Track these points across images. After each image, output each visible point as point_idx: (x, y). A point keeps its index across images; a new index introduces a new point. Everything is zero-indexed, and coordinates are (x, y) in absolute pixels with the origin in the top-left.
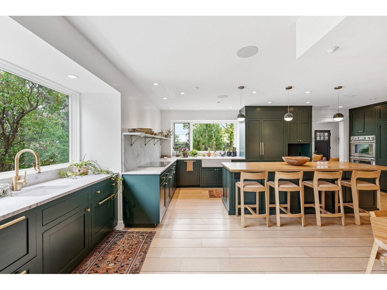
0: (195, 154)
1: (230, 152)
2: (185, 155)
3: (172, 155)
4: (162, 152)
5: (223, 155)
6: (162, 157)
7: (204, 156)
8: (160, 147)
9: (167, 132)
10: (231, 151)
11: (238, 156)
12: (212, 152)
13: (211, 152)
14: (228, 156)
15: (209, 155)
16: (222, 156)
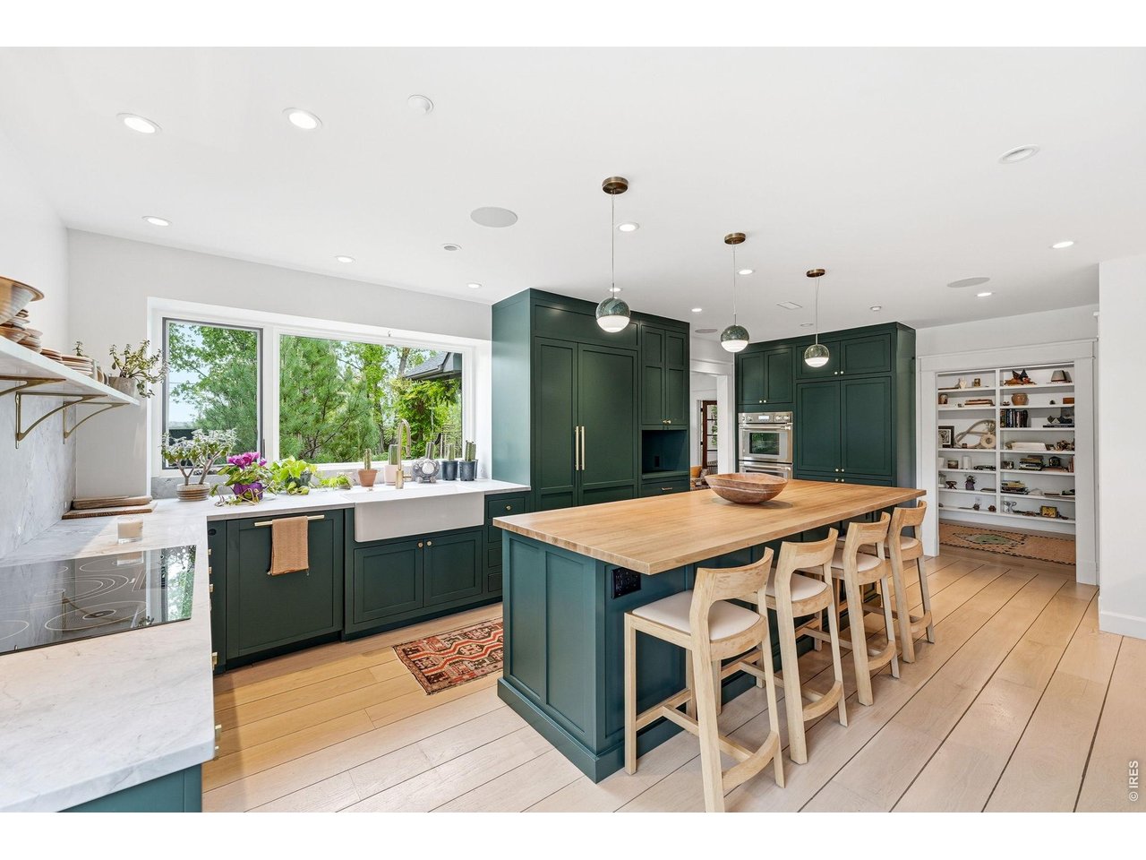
0: (298, 483)
1: (455, 464)
2: (244, 490)
3: (148, 495)
4: (71, 479)
5: (430, 476)
6: (76, 509)
7: (345, 485)
8: (61, 448)
9: (122, 360)
10: (459, 460)
11: (485, 476)
12: (381, 465)
13: (374, 465)
14: (446, 477)
15: (367, 479)
16: (427, 479)
